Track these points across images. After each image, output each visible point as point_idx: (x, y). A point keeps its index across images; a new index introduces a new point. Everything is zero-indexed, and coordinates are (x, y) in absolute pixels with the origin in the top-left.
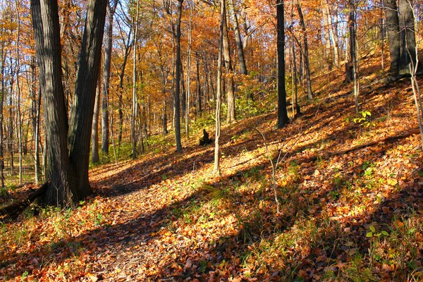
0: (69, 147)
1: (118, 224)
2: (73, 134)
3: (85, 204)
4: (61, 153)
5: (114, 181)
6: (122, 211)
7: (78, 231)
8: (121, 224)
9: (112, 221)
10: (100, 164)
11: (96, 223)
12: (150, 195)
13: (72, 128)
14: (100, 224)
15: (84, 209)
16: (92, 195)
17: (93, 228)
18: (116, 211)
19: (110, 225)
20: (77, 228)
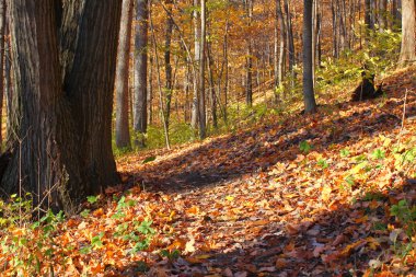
0: (65, 58)
1: (201, 251)
2: (74, 25)
3: (102, 204)
4: (42, 67)
5: (167, 170)
6: (207, 219)
7: (79, 269)
8: (213, 251)
9: (183, 242)
10: (131, 150)
11: (133, 247)
12: (272, 185)
13: (71, 10)
14: (149, 250)
15: (99, 216)
16: (120, 186)
17: (123, 261)
18: (188, 220)
19: (176, 255)
20: (75, 259)
